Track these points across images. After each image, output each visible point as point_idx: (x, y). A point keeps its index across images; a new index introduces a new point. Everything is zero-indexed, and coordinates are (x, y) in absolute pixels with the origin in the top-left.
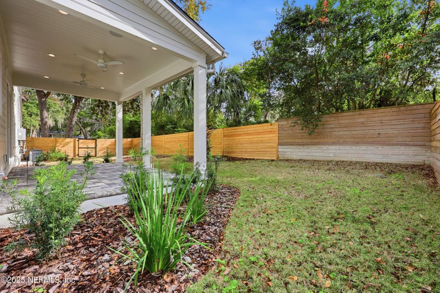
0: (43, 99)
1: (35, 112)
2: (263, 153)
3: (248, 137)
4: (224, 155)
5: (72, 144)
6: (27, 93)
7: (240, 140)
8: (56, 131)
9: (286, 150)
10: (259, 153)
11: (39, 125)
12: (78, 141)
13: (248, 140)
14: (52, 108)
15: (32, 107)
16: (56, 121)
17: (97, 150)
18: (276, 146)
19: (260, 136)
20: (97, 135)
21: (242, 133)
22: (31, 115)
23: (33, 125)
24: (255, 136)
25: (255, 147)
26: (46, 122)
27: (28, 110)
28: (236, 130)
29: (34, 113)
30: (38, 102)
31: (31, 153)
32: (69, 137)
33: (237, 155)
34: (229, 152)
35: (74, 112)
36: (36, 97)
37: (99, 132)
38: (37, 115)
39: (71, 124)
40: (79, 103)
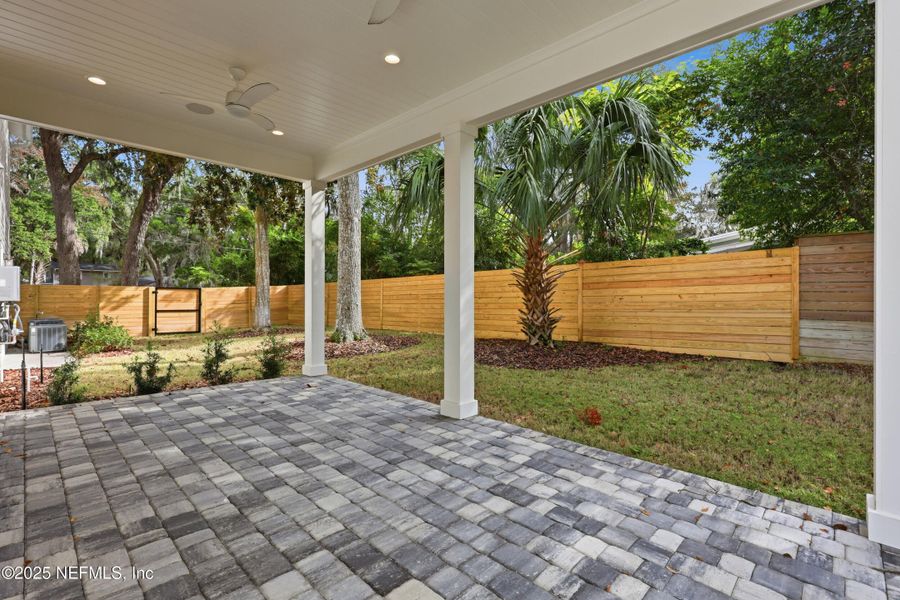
0: (64, 187)
1: (43, 220)
2: (737, 339)
3: (676, 290)
4: (585, 339)
5: (139, 302)
6: (25, 175)
7: (645, 299)
8: (89, 263)
9: (834, 335)
10: (719, 338)
11: (52, 250)
12: (155, 293)
13: (677, 298)
14: (83, 210)
15: (34, 208)
16: (92, 242)
17: (203, 316)
18: (788, 322)
19: (724, 288)
20: (191, 274)
21: (653, 277)
22: (32, 228)
23: (38, 252)
24: (702, 289)
25: (704, 321)
26: (71, 245)
27: (27, 215)
28: (628, 270)
29: (40, 223)
30: (49, 196)
31: (33, 330)
32: (128, 283)
33: (635, 341)
34: (601, 333)
35: (142, 218)
36: (47, 184)
37: (197, 269)
38: (47, 227)
39: (135, 249)
40: (154, 196)
